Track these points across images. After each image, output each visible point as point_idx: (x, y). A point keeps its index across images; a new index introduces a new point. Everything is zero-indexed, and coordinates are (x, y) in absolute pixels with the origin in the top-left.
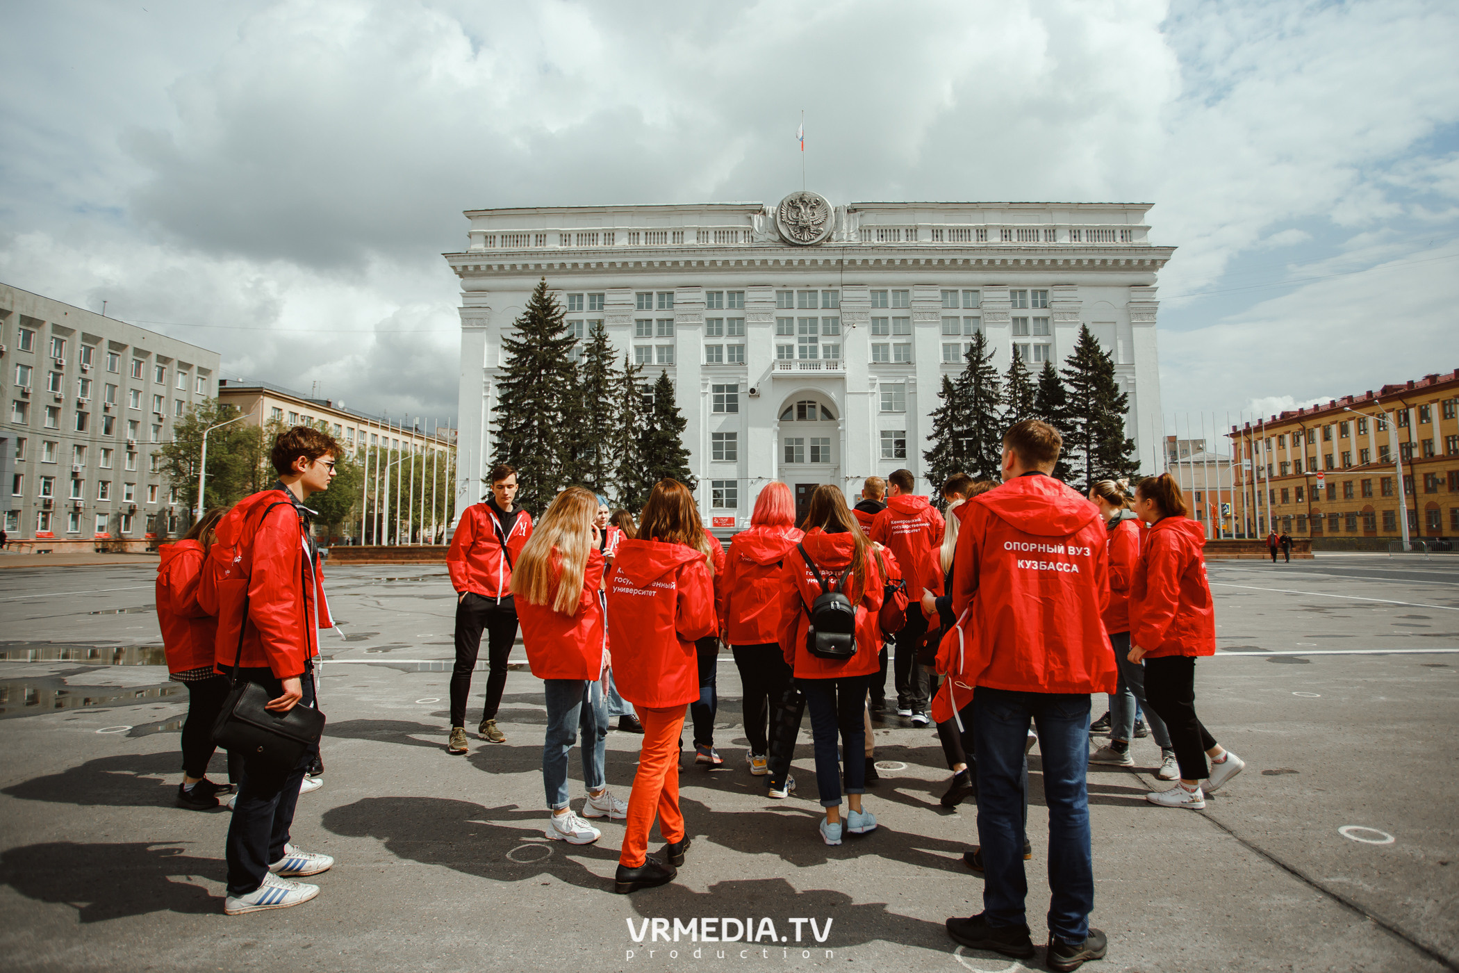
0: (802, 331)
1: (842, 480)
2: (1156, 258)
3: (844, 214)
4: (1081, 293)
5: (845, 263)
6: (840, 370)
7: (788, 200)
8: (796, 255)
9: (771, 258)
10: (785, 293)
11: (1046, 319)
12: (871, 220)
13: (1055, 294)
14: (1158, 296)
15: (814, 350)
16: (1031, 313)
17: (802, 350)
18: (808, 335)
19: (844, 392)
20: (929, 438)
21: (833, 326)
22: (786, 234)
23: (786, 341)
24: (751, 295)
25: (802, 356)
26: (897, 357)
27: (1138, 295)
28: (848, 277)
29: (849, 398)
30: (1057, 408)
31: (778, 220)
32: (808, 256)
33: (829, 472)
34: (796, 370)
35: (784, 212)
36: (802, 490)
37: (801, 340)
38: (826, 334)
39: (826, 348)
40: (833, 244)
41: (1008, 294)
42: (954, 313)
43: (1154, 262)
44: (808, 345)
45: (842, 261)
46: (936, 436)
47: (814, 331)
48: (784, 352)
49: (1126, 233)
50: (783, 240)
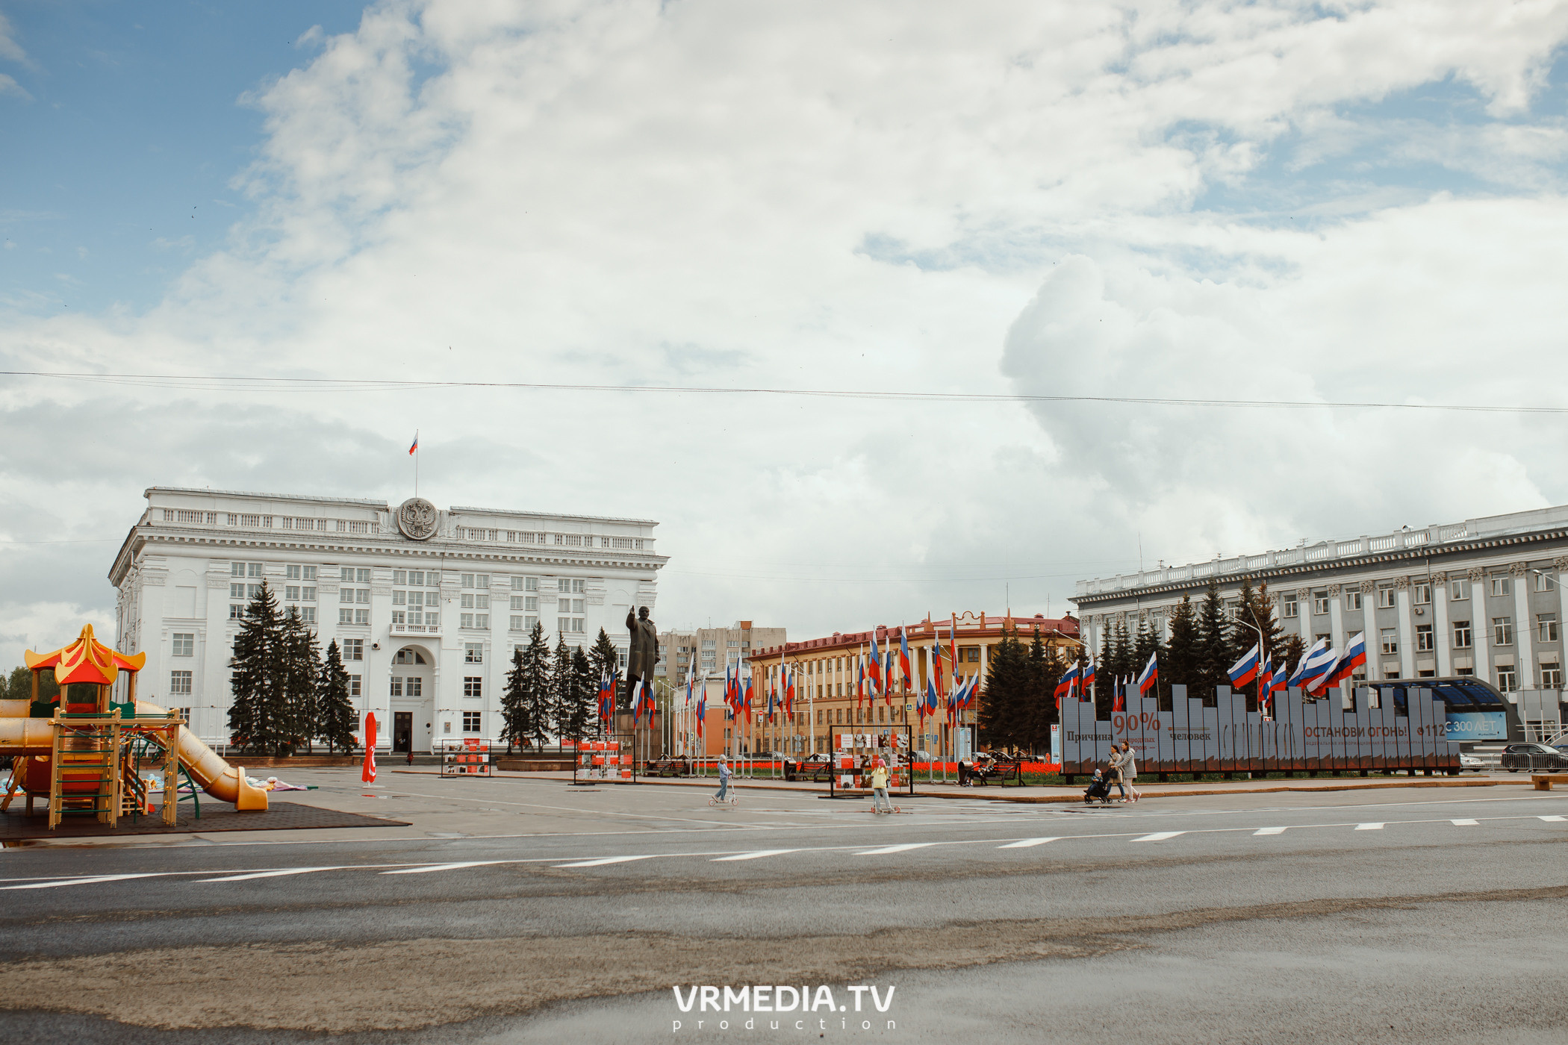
0: (411, 601)
1: (436, 712)
2: (656, 563)
3: (446, 516)
4: (606, 585)
5: (446, 555)
6: (438, 634)
7: (407, 504)
8: (412, 547)
9: (393, 548)
10: (399, 571)
11: (582, 601)
12: (465, 522)
13: (590, 585)
14: (657, 589)
15: (419, 616)
16: (572, 596)
17: (411, 615)
18: (416, 605)
19: (440, 648)
20: (505, 689)
21: (434, 599)
22: (404, 530)
23: (399, 608)
24: (376, 574)
25: (411, 621)
26: (478, 624)
27: (644, 587)
28: (447, 564)
29: (443, 653)
30: (584, 675)
31: (400, 519)
32: (420, 548)
33: (420, 703)
34: (407, 632)
35: (404, 514)
36: (399, 716)
37: (410, 608)
38: (428, 604)
39: (428, 615)
40: (436, 540)
41: (557, 582)
42: (519, 594)
43: (655, 565)
44: (415, 612)
45: (443, 553)
46: (509, 688)
47: (420, 601)
48: (398, 617)
49: (640, 541)
50: (401, 533)
